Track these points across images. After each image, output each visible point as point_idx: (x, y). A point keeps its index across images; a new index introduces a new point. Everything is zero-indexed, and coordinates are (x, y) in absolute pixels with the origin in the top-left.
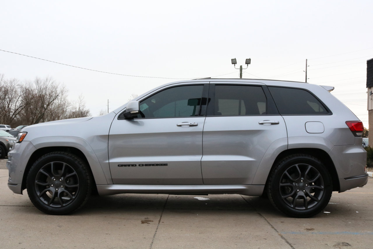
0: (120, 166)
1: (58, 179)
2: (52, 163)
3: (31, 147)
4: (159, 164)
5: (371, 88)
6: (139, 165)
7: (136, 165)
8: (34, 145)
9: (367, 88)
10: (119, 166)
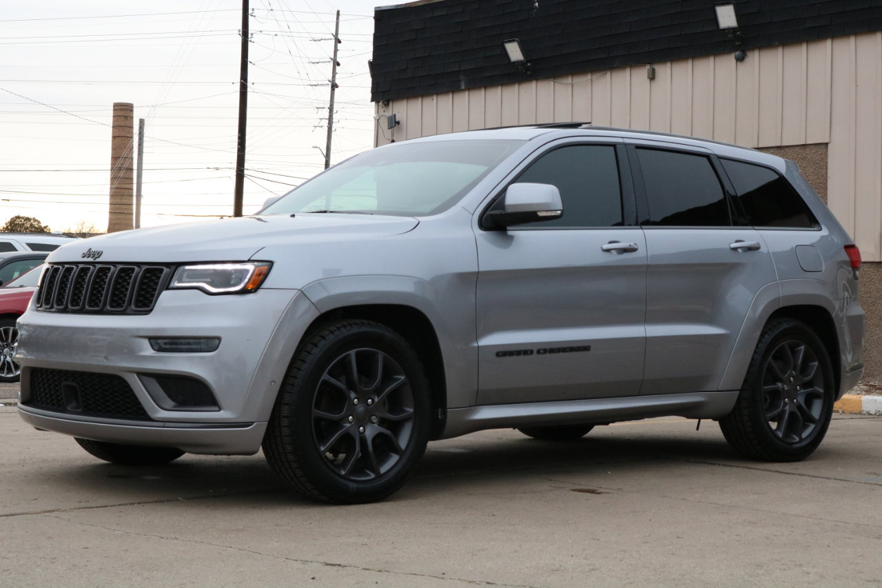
0: (500, 354)
1: (363, 397)
2: (353, 353)
3: (304, 305)
4: (566, 348)
5: (391, 104)
6: (539, 352)
7: (532, 352)
8: (314, 300)
9: (374, 103)
10: (498, 354)
